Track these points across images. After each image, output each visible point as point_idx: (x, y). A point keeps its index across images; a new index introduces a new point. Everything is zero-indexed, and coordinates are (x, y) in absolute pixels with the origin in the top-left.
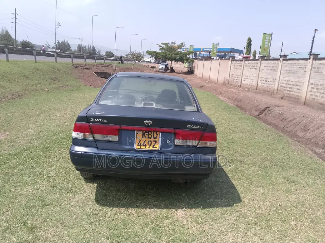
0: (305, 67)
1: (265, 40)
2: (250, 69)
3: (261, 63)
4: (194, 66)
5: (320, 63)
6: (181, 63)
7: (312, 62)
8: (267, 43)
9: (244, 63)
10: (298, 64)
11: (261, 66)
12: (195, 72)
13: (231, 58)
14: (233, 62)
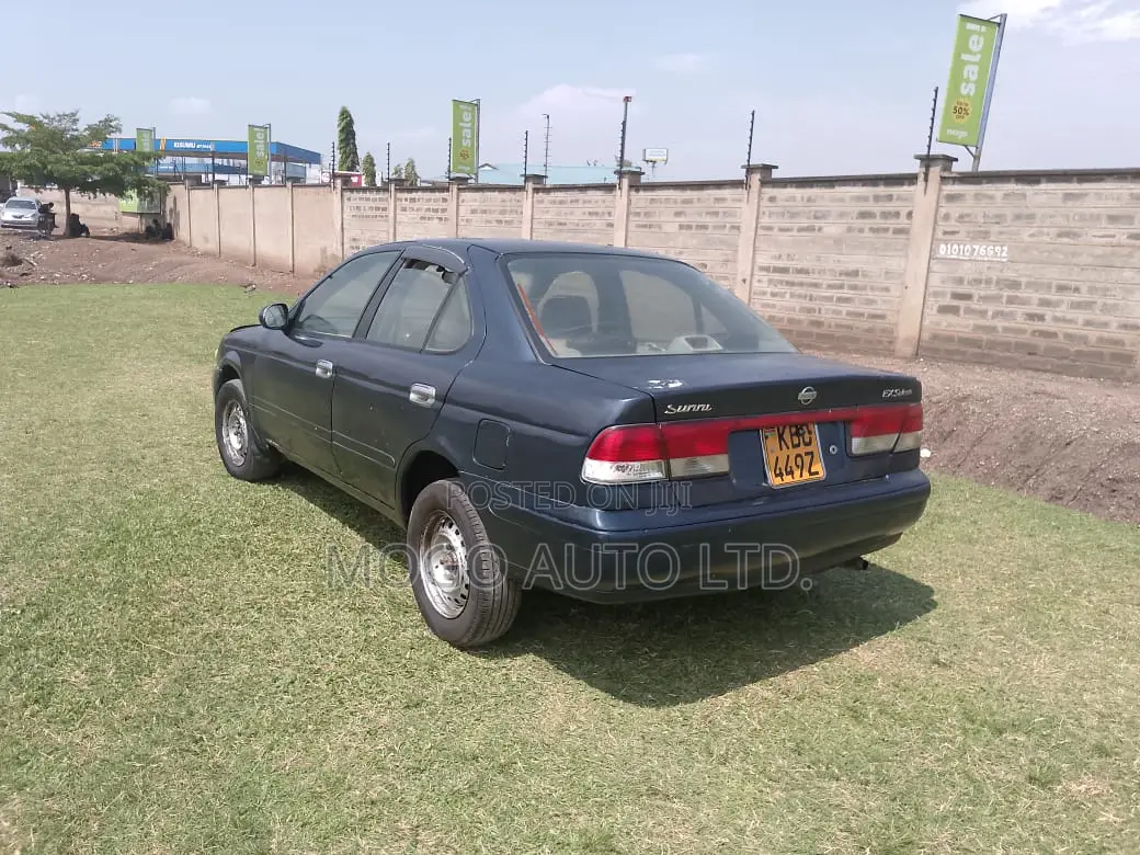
0: (606, 210)
1: (461, 124)
2: (422, 218)
3: (458, 198)
4: (174, 211)
5: (652, 200)
6: (110, 197)
7: (629, 195)
8: (467, 133)
9: (396, 199)
10: (584, 202)
11: (461, 208)
12: (182, 233)
13: (339, 181)
14: (347, 194)
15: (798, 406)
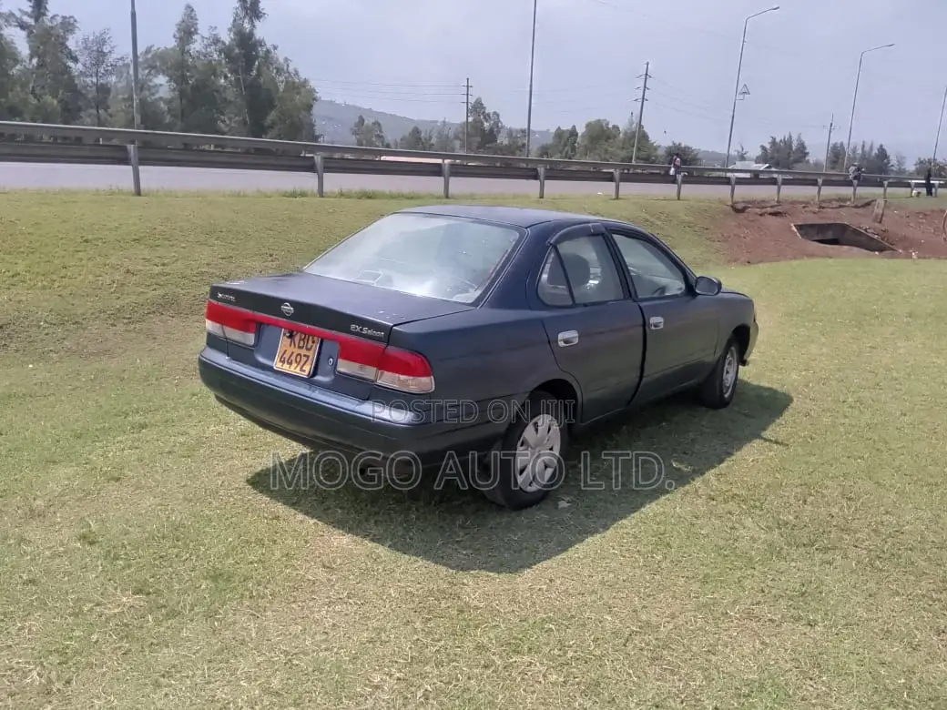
15: (282, 315)
